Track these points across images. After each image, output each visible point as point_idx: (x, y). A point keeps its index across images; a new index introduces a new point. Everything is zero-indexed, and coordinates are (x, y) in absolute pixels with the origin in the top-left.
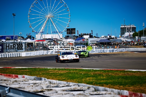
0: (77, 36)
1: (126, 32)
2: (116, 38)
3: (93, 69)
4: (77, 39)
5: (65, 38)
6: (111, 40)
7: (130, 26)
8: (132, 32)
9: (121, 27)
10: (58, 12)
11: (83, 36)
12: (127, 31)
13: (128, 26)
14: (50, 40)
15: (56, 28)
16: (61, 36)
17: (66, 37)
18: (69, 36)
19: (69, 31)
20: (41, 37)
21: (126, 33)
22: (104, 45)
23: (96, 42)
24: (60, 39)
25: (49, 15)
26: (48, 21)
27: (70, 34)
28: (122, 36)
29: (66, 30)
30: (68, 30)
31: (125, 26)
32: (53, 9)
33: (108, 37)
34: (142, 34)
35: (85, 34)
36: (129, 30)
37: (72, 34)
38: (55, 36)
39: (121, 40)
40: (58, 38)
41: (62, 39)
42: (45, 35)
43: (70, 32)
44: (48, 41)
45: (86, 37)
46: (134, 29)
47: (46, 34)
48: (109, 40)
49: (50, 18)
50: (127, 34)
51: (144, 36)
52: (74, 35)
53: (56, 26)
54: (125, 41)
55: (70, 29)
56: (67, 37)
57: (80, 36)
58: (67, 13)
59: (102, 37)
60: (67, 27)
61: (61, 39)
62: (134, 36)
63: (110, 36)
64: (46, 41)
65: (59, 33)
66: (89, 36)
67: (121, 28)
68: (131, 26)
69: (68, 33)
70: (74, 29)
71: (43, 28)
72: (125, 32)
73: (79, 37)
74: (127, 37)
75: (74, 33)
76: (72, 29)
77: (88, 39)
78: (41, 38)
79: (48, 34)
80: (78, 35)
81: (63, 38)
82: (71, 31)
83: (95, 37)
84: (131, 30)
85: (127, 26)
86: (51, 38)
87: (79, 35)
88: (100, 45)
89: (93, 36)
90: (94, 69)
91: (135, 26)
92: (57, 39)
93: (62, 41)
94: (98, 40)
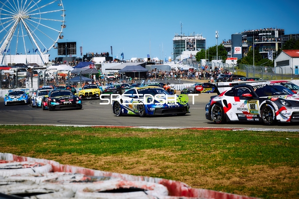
0: (80, 59)
1: (185, 50)
2: (161, 62)
3: (73, 126)
4: (78, 66)
5: (54, 63)
6: (148, 67)
7: (193, 38)
8: (197, 50)
9: (174, 39)
10: (39, 8)
11: (91, 57)
12: (187, 49)
13: (189, 38)
14: (22, 67)
15: (34, 40)
16: (46, 58)
17: (57, 59)
18: (62, 58)
19: (62, 49)
20: (4, 61)
21: (184, 52)
22: (133, 77)
23: (117, 71)
24: (43, 64)
25: (20, 14)
26: (18, 26)
27: (64, 54)
28: (177, 58)
29: (57, 45)
30: (60, 45)
31: (183, 38)
33: (146, 60)
34: (215, 54)
35: (97, 55)
36: (190, 47)
37: (70, 54)
38: (33, 59)
39: (170, 67)
40: (40, 63)
41: (48, 65)
42: (12, 56)
43: (64, 51)
44: (16, 69)
45: (97, 60)
46: (201, 43)
47: (14, 55)
48: (145, 67)
49: (22, 19)
50: (186, 54)
51: (218, 59)
52: (73, 56)
53: (35, 38)
54: (177, 69)
55: (64, 44)
56: (58, 61)
57: (86, 59)
59: (133, 61)
60: (58, 40)
61: (46, 64)
62: (199, 57)
63: (149, 59)
64: (13, 69)
65: (41, 53)
66: (104, 59)
67: (175, 42)
68: (196, 38)
69: (60, 53)
70: (74, 44)
71: (6, 41)
72: (182, 51)
73: (84, 61)
74: (185, 61)
75: (74, 52)
76: (69, 44)
77: (100, 66)
78: (4, 63)
79: (17, 54)
80: (82, 57)
81: (49, 62)
82: (66, 48)
83: (118, 60)
84: (195, 46)
85: (186, 38)
86: (25, 63)
87: (84, 56)
88: (125, 77)
89: (114, 59)
90: (75, 126)
91: (203, 38)
92: (35, 65)
94: (121, 66)
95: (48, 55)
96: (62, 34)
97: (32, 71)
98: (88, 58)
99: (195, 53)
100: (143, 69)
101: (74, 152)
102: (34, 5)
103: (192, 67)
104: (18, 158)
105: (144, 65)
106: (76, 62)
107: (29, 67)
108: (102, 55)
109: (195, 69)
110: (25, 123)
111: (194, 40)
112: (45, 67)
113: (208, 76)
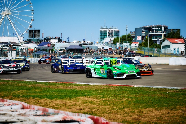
0: (42, 40)
1: (107, 37)
2: (92, 44)
3: (36, 81)
4: (41, 44)
5: (26, 42)
6: (84, 46)
7: (112, 29)
8: (114, 37)
9: (101, 30)
10: (18, 8)
11: (49, 40)
12: (108, 36)
13: (109, 29)
14: (6, 44)
15: (14, 28)
16: (21, 39)
17: (28, 40)
18: (31, 39)
19: (31, 34)
22: (74, 52)
23: (64, 48)
24: (19, 43)
25: (6, 12)
26: (5, 19)
27: (32, 37)
28: (102, 41)
29: (28, 31)
30: (30, 31)
31: (106, 30)
32: (12, 4)
33: (82, 42)
34: (125, 40)
35: (53, 38)
36: (110, 35)
37: (36, 37)
38: (13, 39)
39: (97, 47)
40: (17, 42)
41: (22, 44)
43: (33, 35)
44: (2, 45)
45: (53, 41)
46: (117, 33)
47: (1, 36)
48: (82, 46)
49: (7, 15)
50: (107, 39)
51: (127, 43)
52: (38, 38)
53: (15, 26)
54: (101, 48)
55: (32, 31)
56: (29, 41)
57: (46, 40)
58: (30, 10)
59: (74, 43)
60: (29, 28)
61: (21, 43)
62: (115, 42)
63: (84, 42)
65: (18, 36)
66: (57, 40)
67: (101, 32)
68: (114, 29)
69: (30, 36)
70: (39, 31)
72: (105, 37)
73: (44, 41)
74: (107, 44)
75: (39, 36)
76: (36, 31)
77: (54, 45)
79: (3, 36)
80: (43, 39)
81: (23, 42)
82: (34, 34)
83: (66, 42)
84: (113, 35)
85: (108, 29)
86: (8, 42)
87: (45, 38)
88: (69, 52)
89: (63, 41)
90: (38, 81)
91: (118, 30)
92: (14, 43)
93: (21, 45)
94: (67, 45)
95: (22, 37)
96: (31, 25)
97: (12, 46)
98: (47, 40)
99: (113, 39)
100: (81, 48)
101: (36, 97)
102: (15, 6)
103: (111, 47)
104: (2, 100)
105: (81, 45)
106: (40, 42)
107: (10, 44)
108: (56, 38)
109: (113, 48)
110: (7, 79)
111: (112, 31)
112: (20, 44)
113: (120, 53)
